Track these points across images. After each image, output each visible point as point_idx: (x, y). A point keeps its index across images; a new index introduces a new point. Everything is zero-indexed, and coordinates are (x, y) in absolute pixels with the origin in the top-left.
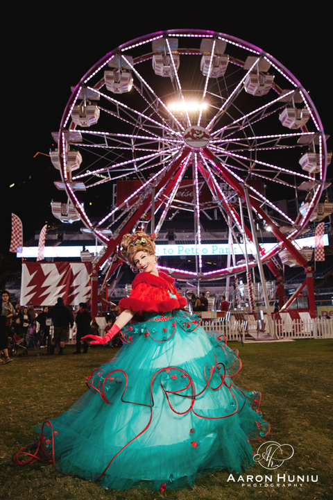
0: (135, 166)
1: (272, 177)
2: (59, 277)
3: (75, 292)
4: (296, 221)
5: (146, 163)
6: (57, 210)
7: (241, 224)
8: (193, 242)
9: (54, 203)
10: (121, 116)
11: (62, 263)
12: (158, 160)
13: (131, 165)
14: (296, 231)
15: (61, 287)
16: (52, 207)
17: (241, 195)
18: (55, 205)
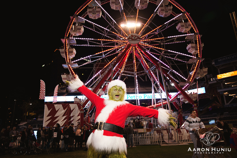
0: (103, 55)
1: (174, 58)
2: (63, 111)
3: (72, 119)
4: (188, 79)
5: (109, 53)
6: (65, 79)
7: (157, 80)
8: (134, 93)
9: (63, 76)
10: (95, 30)
11: (65, 104)
12: (115, 51)
13: (101, 54)
14: (188, 84)
15: (65, 117)
16: (62, 77)
17: (158, 67)
18: (64, 76)
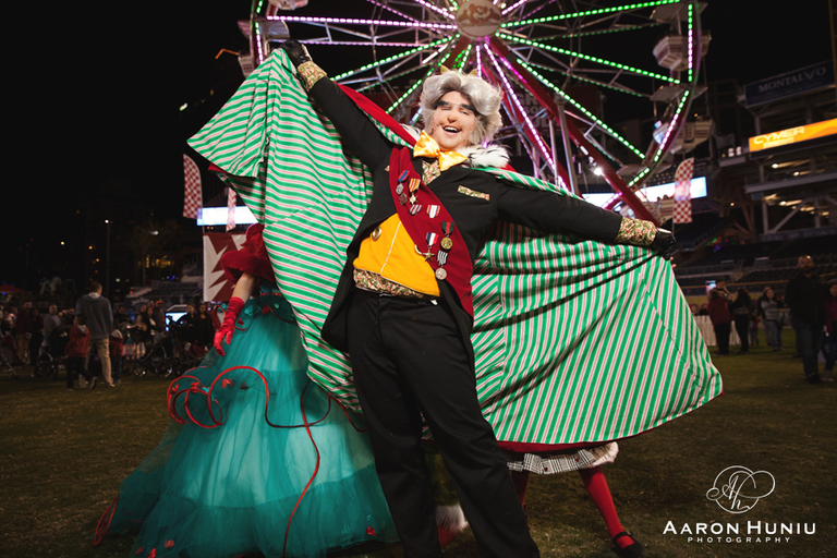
0: (378, 73)
1: (608, 82)
4: (647, 154)
5: (396, 66)
7: (551, 157)
12: (416, 60)
13: (372, 72)
14: (647, 170)
17: (553, 114)
